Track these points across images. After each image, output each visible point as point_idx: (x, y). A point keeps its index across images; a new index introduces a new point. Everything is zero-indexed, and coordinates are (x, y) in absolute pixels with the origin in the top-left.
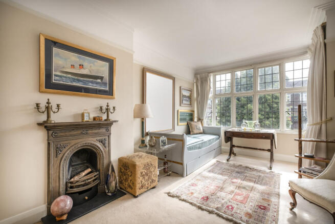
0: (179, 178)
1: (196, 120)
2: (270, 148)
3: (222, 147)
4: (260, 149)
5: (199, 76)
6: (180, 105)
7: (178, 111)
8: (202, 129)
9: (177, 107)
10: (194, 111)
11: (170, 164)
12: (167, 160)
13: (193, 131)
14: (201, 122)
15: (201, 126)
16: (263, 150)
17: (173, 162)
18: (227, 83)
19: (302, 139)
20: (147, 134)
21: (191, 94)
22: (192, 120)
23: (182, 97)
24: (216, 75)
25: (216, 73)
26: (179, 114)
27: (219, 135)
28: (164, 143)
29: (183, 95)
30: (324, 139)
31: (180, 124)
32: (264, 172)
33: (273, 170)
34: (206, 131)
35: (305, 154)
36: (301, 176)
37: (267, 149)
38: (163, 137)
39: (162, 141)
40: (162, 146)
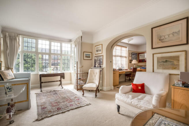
1: (3, 69)
4: (56, 81)
5: (7, 34)
8: (13, 75)
10: (1, 62)
13: (6, 78)
14: (12, 70)
15: (12, 73)
18: (33, 45)
19: (78, 73)
30: (81, 72)
32: (61, 90)
33: (64, 88)
35: (78, 78)
36: (77, 86)
37: (59, 80)
38: (8, 84)
39: (8, 87)
40: (9, 92)
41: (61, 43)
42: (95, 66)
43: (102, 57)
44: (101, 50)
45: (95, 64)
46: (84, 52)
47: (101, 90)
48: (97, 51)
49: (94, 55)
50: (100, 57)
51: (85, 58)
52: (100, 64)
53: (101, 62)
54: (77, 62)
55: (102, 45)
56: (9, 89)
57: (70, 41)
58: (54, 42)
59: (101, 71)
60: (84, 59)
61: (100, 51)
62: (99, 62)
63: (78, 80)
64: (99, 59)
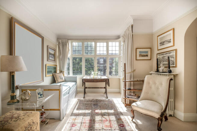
0: (58, 123)
1: (58, 72)
2: (105, 87)
3: (78, 89)
4: (100, 88)
5: (60, 41)
6: (48, 61)
7: (46, 65)
8: (64, 78)
9: (45, 62)
10: (57, 66)
11: (47, 113)
12: (45, 110)
13: (58, 81)
14: (63, 73)
15: (63, 76)
16: (102, 88)
17: (51, 110)
18: (80, 48)
19: (127, 81)
20: (17, 88)
21: (55, 53)
22: (55, 72)
23: (49, 54)
24: (72, 42)
25: (73, 41)
26: (47, 68)
27: (76, 82)
28: (41, 95)
29: (49, 53)
30: (132, 80)
31: (47, 75)
33: (109, 98)
34: (67, 80)
35: (127, 88)
36: (125, 100)
37: (103, 87)
38: (40, 89)
39: (39, 93)
40: (39, 98)
41: (107, 42)
42: (158, 71)
43: (173, 53)
44: (172, 41)
45: (158, 67)
46: (137, 49)
47: (170, 116)
48: (162, 44)
49: (156, 52)
50: (169, 53)
51: (138, 58)
52: (169, 67)
53: (171, 63)
54: (125, 64)
55: (174, 29)
56: (40, 95)
57: (118, 37)
58: (100, 42)
59: (171, 79)
60: (136, 60)
61: (170, 42)
62: (167, 63)
63: (127, 91)
64: (167, 58)
